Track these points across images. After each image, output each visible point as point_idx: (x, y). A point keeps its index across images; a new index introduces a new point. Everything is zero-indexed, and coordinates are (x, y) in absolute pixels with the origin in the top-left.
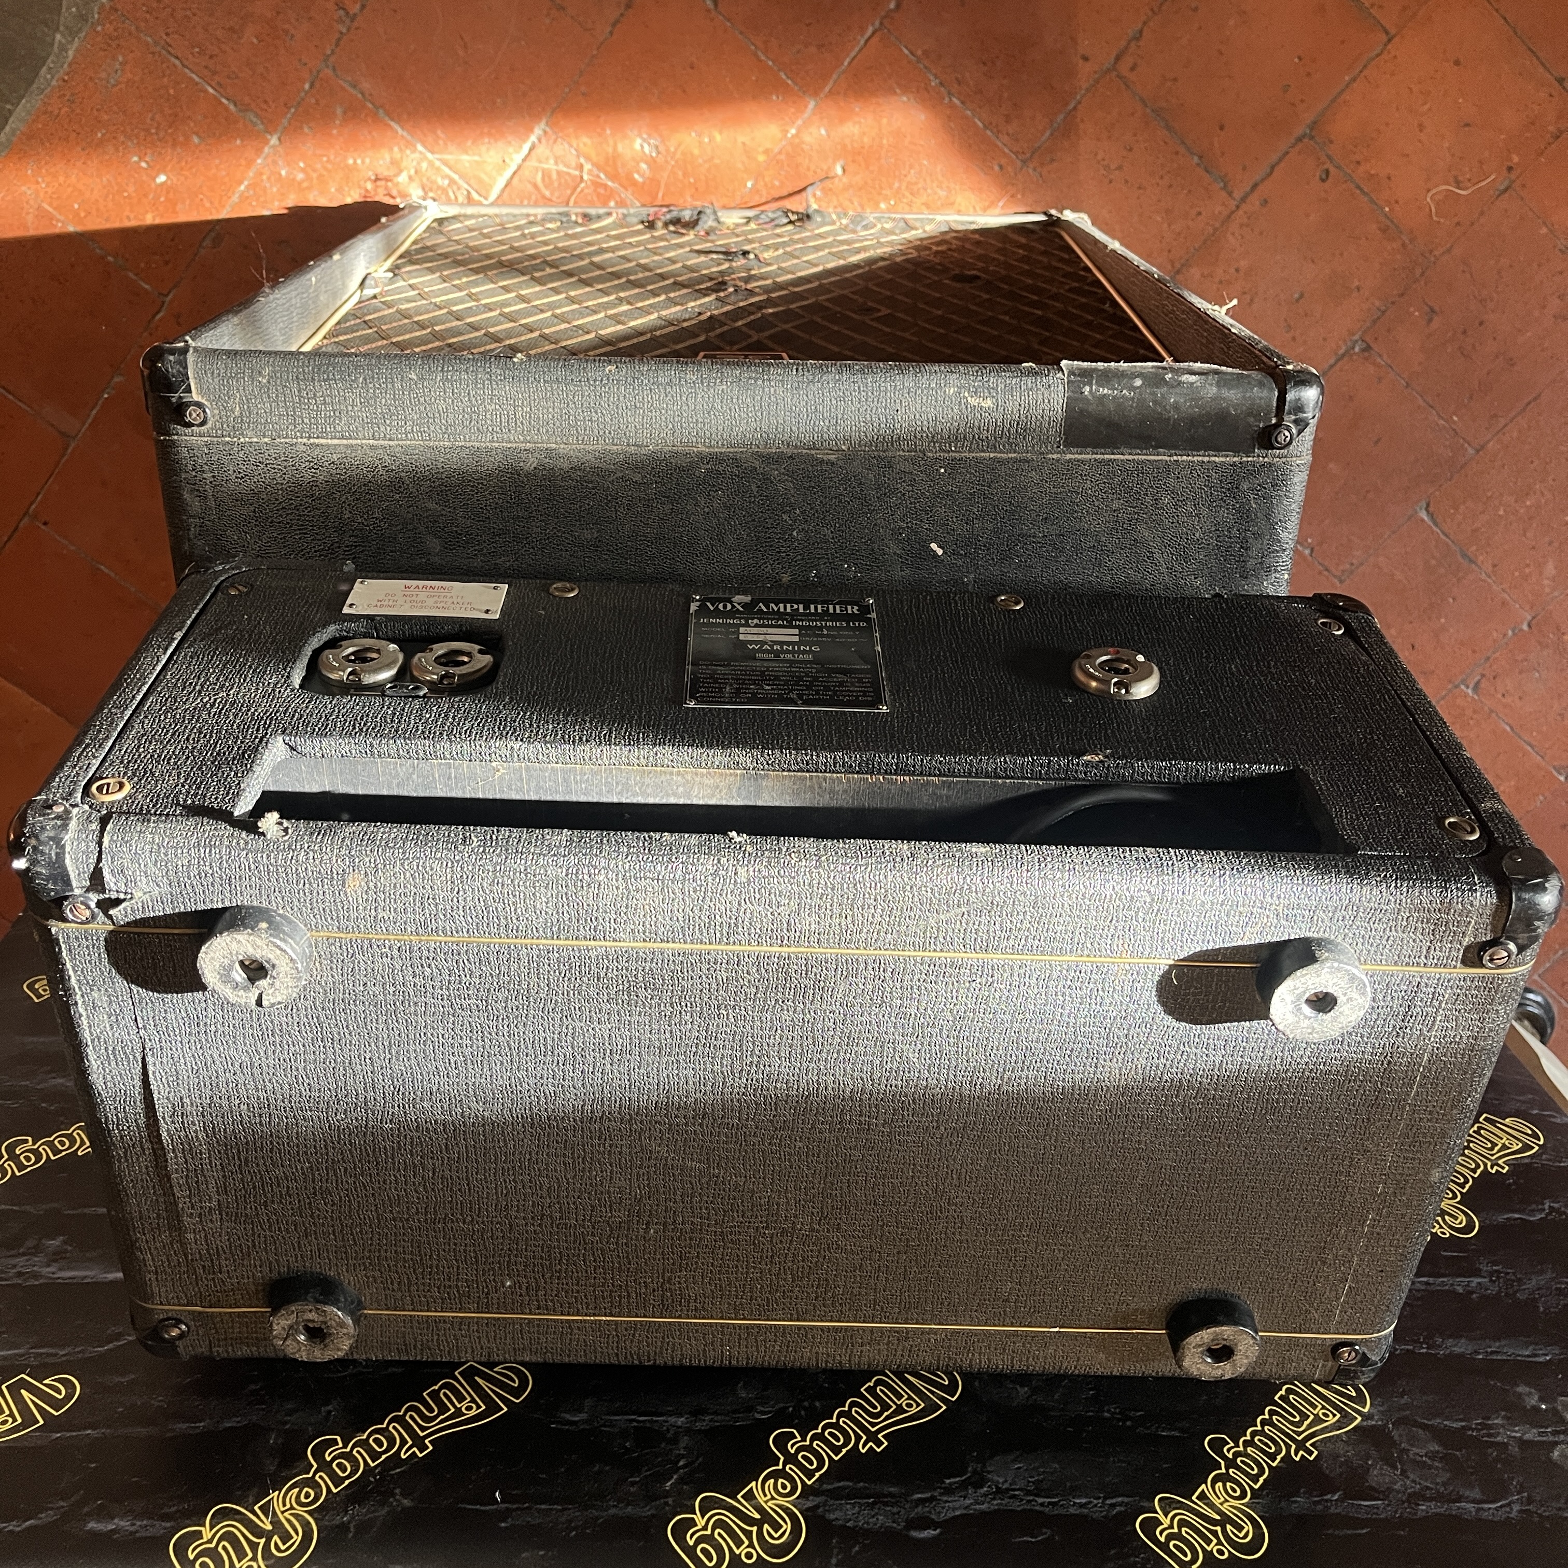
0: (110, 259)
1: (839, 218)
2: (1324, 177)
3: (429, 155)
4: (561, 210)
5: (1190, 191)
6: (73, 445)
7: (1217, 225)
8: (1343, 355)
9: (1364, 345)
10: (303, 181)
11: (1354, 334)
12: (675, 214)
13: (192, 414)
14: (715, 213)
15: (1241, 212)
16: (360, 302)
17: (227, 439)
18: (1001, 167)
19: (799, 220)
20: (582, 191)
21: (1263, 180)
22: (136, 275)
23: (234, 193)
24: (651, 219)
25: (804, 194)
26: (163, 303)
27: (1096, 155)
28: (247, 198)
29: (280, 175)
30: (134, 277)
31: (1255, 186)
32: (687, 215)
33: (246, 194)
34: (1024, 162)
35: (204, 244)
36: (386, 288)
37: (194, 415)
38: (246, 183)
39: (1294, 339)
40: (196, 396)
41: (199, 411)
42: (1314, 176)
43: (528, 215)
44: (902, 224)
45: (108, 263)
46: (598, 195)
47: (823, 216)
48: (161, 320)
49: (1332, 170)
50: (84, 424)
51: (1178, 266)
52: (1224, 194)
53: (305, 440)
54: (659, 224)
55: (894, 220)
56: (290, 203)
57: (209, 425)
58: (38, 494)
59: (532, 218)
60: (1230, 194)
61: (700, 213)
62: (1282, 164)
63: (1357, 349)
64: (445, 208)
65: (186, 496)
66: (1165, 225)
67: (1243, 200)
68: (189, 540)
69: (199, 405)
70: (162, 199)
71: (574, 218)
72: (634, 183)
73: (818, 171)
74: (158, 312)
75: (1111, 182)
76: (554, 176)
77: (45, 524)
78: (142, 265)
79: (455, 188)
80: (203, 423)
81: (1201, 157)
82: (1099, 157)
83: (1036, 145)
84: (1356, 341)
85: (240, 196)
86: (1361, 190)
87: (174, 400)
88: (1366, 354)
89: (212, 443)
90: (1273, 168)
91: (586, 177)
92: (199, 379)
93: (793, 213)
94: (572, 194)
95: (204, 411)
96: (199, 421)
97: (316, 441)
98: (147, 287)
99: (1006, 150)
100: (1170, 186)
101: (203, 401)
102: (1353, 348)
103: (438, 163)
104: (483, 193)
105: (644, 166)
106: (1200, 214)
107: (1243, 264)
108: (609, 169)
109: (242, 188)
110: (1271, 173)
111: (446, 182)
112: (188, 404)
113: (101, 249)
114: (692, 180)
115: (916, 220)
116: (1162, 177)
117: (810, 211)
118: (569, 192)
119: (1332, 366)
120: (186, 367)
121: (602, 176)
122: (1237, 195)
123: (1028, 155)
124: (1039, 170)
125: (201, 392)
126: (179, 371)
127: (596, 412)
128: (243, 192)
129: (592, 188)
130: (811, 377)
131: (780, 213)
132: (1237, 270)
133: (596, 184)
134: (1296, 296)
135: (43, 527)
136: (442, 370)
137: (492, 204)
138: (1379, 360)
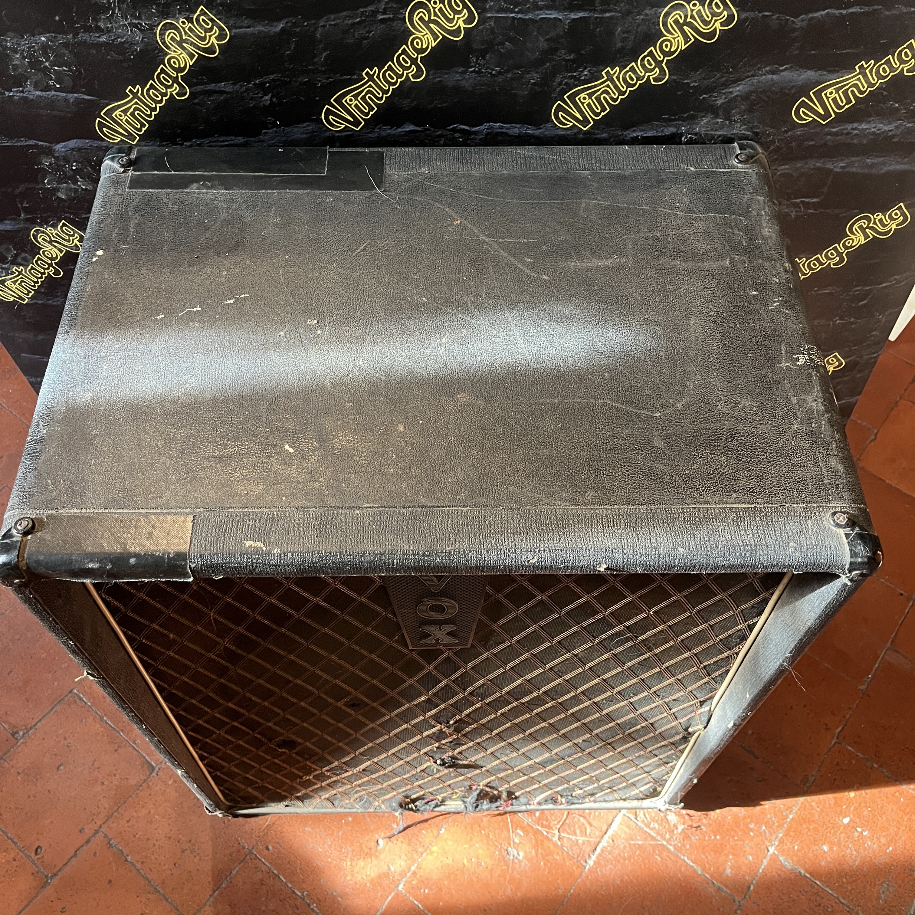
0: (875, 766)
1: (379, 806)
2: (39, 850)
3: (665, 843)
4: (573, 807)
5: (135, 836)
6: (889, 644)
7: (115, 814)
8: (31, 728)
9: (16, 736)
10: (750, 823)
11: (23, 743)
12: (494, 805)
13: (842, 519)
14: (466, 807)
15: (99, 823)
16: (712, 698)
17: (815, 505)
18: (267, 848)
19: (408, 804)
20: (559, 822)
21: (83, 846)
22: (857, 756)
23: (796, 813)
24: (510, 801)
25: (405, 825)
26: (838, 737)
27: (200, 859)
28: (787, 810)
29: (766, 827)
30: (859, 754)
31: (88, 842)
32: (485, 804)
33: (788, 812)
34: (251, 852)
35: (814, 778)
36: (693, 714)
37: (841, 518)
38: (788, 820)
39: (65, 739)
40: (842, 532)
41: (838, 521)
42: (46, 850)
43: (595, 801)
44: (336, 803)
45: (877, 763)
46: (547, 820)
47: (391, 806)
48: (837, 728)
49: (33, 854)
50: (882, 659)
51: (145, 785)
52: (110, 836)
53: (759, 506)
54: (504, 796)
55: (342, 807)
56: (758, 808)
57: (829, 514)
58: (908, 613)
59: (592, 799)
60: (106, 836)
61: (477, 806)
62: (68, 857)
63: (21, 733)
64: (652, 805)
65: (840, 468)
66: (152, 812)
67: (97, 832)
68: (836, 441)
69: (838, 526)
70: (844, 807)
71: (563, 800)
72: (522, 828)
73: (395, 842)
74: (840, 731)
75: (190, 841)
76: (578, 832)
77: (901, 594)
78: (854, 762)
79: (646, 821)
80: (834, 514)
81: (126, 860)
82: (198, 858)
83: (242, 864)
84: (21, 738)
85: (791, 811)
86: (13, 842)
87: (857, 529)
88: (15, 730)
89: (826, 502)
90: (75, 855)
91: (556, 832)
92: (840, 543)
93: (412, 809)
94: (565, 820)
95: (834, 521)
96: (838, 515)
97: (749, 506)
98: (849, 748)
99: (263, 860)
100: (148, 839)
101: (835, 529)
102: (24, 734)
103: (659, 838)
104: (626, 819)
105: (517, 841)
106: (128, 821)
107: (99, 788)
108: (541, 838)
109: (791, 817)
110: (76, 851)
111: (652, 826)
112: (847, 526)
113: (882, 772)
114: (483, 832)
115: (327, 808)
116: (154, 845)
117: (400, 810)
118: (567, 821)
119: (40, 721)
120: (851, 550)
121: (545, 833)
122: (100, 835)
123: (248, 857)
124: (241, 847)
125: (838, 536)
126: (855, 547)
127: (543, 530)
128: (790, 813)
129: (551, 825)
130: (383, 558)
131: (422, 809)
132: (103, 783)
133: (549, 827)
134: (62, 768)
135: (902, 592)
136: (659, 555)
137: (620, 809)
138: (6, 726)
